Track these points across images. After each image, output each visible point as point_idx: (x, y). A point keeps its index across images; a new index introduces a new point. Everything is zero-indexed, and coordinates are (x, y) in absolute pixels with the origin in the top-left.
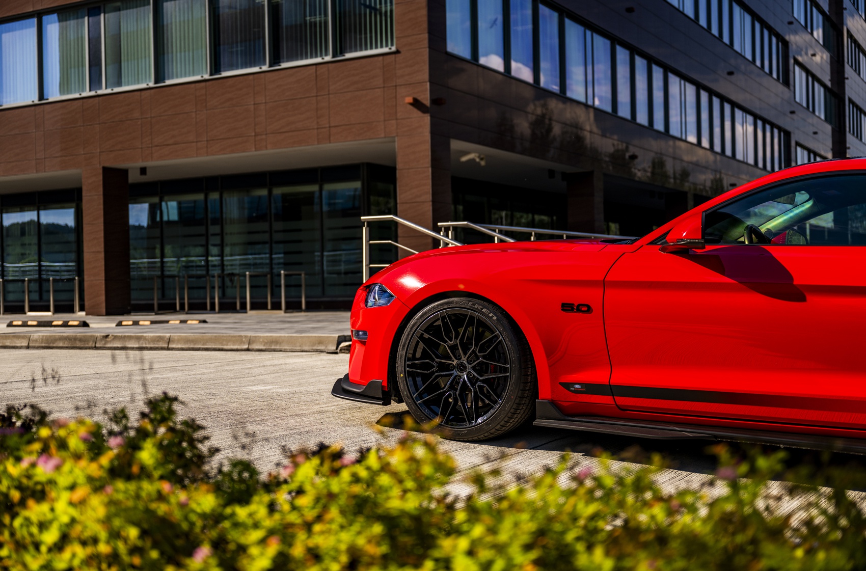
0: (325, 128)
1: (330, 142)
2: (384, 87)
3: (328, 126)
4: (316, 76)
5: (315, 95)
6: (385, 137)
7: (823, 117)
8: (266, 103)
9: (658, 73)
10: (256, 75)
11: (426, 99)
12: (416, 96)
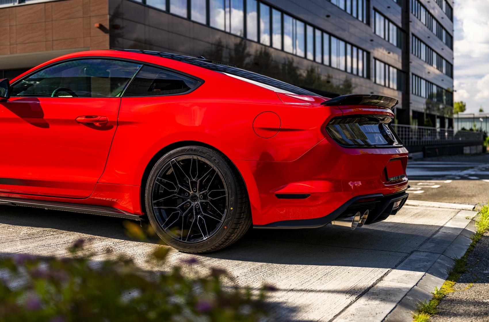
0: (50, 41)
1: (53, 50)
2: (83, 17)
3: (51, 40)
4: (45, 10)
5: (44, 21)
6: (84, 47)
7: (395, 44)
8: (16, 25)
9: (277, 15)
10: (10, 9)
11: (107, 25)
12: (101, 23)
